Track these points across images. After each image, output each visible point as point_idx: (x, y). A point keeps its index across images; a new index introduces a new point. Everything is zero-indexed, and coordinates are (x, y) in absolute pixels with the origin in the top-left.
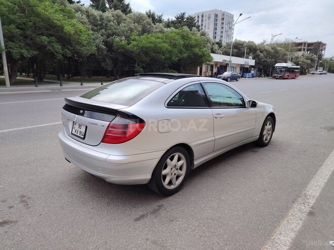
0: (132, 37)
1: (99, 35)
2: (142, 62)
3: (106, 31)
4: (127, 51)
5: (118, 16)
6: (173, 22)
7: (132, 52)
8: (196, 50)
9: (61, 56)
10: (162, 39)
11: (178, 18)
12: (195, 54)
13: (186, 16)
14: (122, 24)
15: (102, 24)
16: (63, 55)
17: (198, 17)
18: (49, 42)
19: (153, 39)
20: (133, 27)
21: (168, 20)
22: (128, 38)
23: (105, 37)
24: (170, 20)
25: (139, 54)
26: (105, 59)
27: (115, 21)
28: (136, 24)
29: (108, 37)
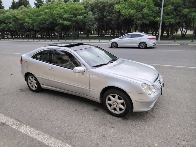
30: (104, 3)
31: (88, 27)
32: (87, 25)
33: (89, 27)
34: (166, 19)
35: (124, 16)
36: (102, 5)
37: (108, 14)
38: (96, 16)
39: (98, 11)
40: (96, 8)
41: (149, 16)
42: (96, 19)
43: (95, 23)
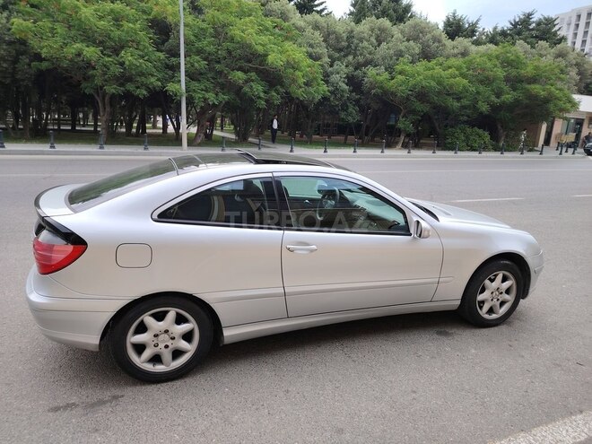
0: (398, 68)
1: (343, 67)
2: (414, 112)
3: (354, 57)
4: (385, 92)
5: (382, 30)
6: (503, 33)
7: (394, 94)
8: (536, 89)
9: (263, 102)
10: (458, 68)
11: (515, 25)
12: (533, 97)
13: (535, 18)
14: (384, 45)
15: (349, 46)
16: (267, 101)
17: (579, 16)
18: (247, 81)
19: (438, 70)
20: (403, 48)
21: (495, 28)
22: (390, 69)
23: (351, 68)
24: (499, 29)
25: (408, 99)
26: (347, 106)
27: (373, 39)
28: (411, 42)
29: (356, 69)
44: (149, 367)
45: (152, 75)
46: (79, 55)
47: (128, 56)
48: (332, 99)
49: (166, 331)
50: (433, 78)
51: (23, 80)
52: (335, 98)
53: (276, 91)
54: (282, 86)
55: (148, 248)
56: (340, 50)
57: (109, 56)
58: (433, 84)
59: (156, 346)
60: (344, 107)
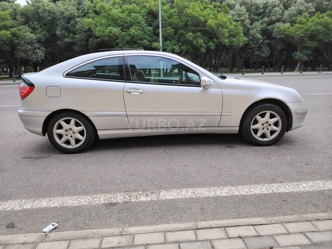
1: (259, 24)
2: (307, 48)
3: (268, 18)
9: (204, 49)
18: (195, 38)
20: (302, 8)
26: (262, 48)
27: (281, 5)
29: (269, 24)
30: (53, 13)
31: (24, 55)
32: (21, 51)
33: (27, 55)
34: (167, 46)
35: (100, 37)
36: (49, 16)
37: (66, 35)
38: (40, 35)
39: (41, 27)
40: (35, 20)
41: (141, 39)
42: (39, 41)
43: (39, 48)
44: (65, 146)
45: (145, 39)
46: (111, 32)
47: (133, 31)
48: (251, 44)
49: (71, 129)
50: (320, 24)
51: (91, 49)
52: (253, 44)
53: (213, 42)
54: (217, 39)
55: (59, 89)
56: (259, 15)
57: (126, 32)
58: (320, 27)
59: (67, 135)
60: (260, 48)
